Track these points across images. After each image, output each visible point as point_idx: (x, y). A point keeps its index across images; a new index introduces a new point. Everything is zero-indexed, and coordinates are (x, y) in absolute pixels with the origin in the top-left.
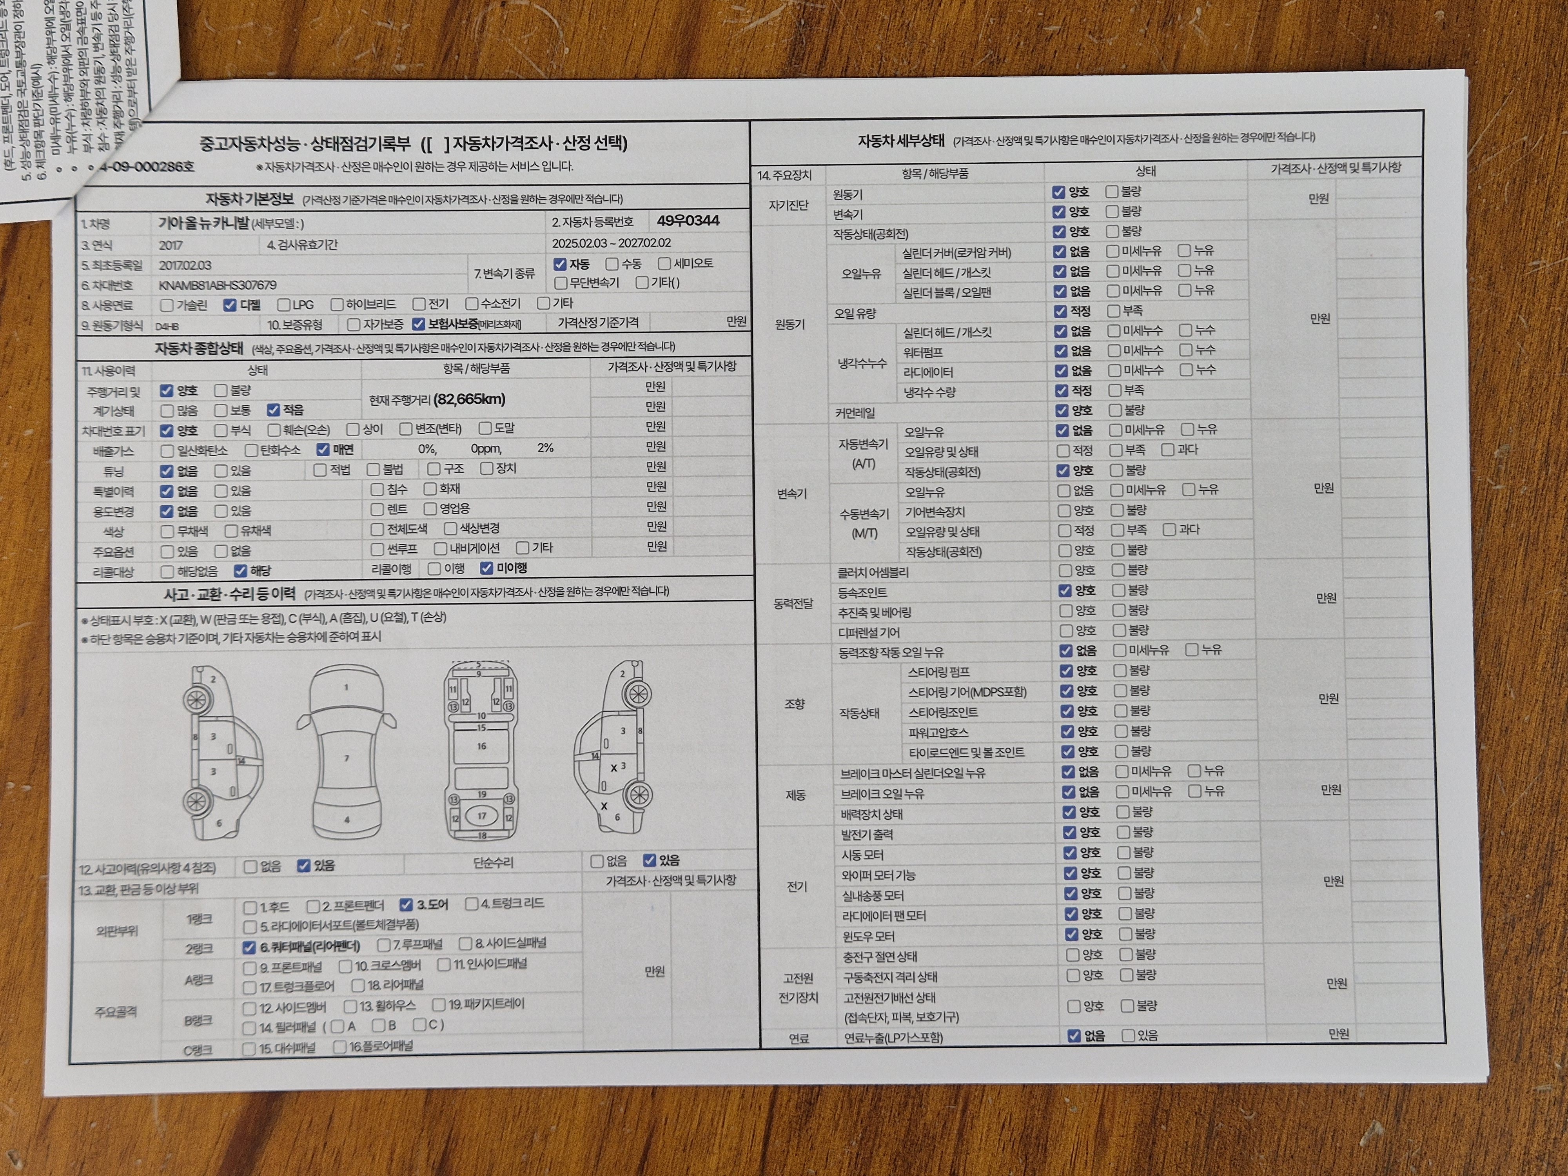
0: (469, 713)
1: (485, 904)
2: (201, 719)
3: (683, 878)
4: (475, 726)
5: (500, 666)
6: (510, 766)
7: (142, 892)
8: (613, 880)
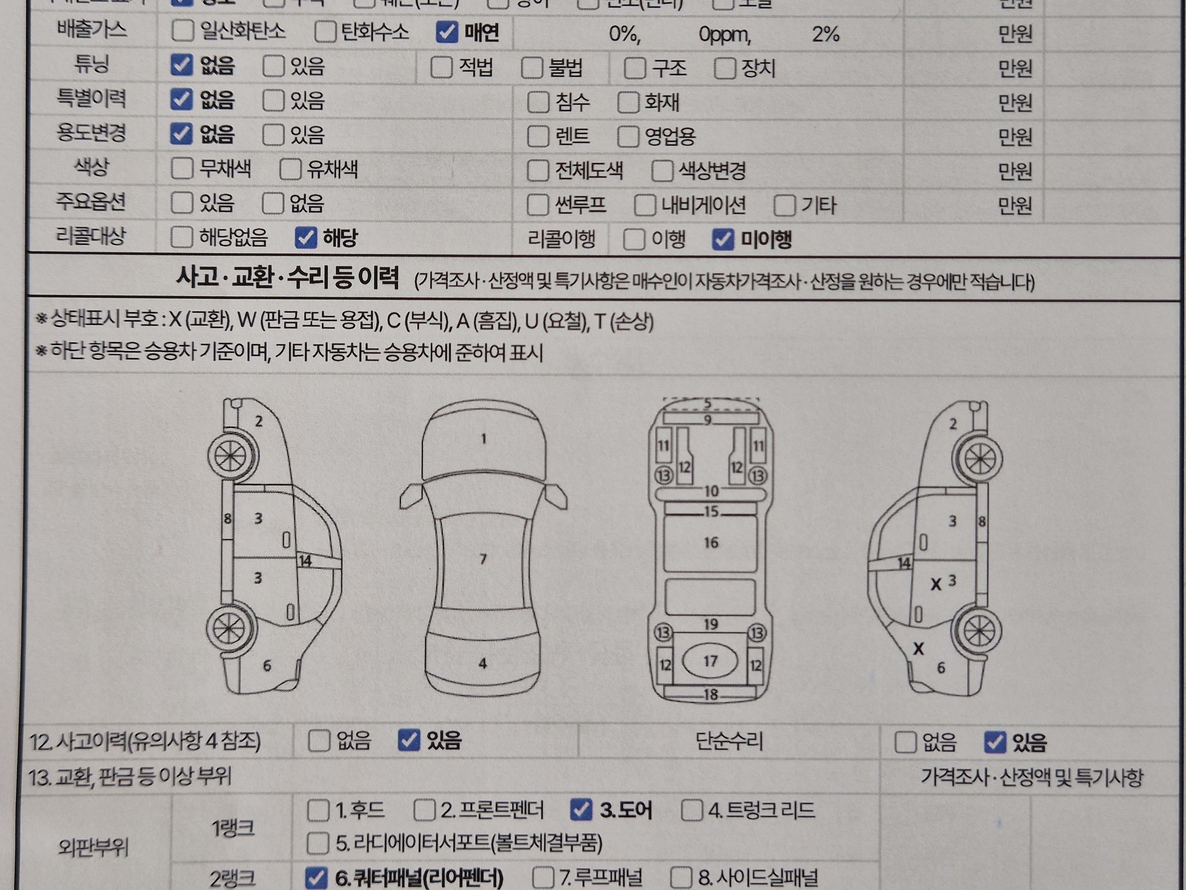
0: (691, 486)
1: (715, 811)
2: (238, 488)
3: (1053, 774)
4: (700, 508)
5: (743, 407)
6: (759, 577)
7: (136, 781)
8: (932, 775)
